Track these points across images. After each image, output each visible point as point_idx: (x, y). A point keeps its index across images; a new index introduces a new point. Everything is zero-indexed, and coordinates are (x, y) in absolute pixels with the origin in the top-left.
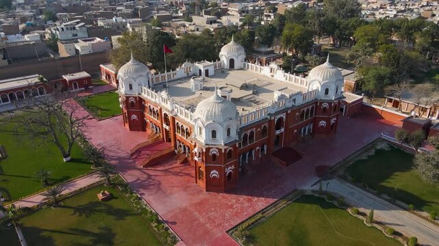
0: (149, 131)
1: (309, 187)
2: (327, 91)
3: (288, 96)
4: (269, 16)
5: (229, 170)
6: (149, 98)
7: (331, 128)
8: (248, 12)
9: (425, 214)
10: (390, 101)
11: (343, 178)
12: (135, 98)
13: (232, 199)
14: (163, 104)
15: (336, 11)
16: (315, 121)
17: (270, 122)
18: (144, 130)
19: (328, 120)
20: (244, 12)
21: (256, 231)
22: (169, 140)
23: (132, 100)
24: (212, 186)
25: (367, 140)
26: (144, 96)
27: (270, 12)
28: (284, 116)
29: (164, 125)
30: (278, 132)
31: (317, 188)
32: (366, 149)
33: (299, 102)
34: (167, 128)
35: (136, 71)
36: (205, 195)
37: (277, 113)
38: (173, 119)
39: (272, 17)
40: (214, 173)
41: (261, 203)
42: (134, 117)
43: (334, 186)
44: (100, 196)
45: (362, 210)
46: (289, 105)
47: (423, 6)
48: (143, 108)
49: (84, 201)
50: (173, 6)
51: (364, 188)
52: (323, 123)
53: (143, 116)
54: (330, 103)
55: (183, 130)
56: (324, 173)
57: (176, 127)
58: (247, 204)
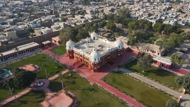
0: (75, 59)
1: (116, 70)
2: (119, 47)
3: (110, 49)
4: (101, 14)
5: (98, 67)
6: (76, 50)
7: (121, 56)
8: (93, 12)
9: (139, 74)
10: (136, 47)
11: (124, 67)
12: (71, 50)
13: (100, 73)
14: (80, 52)
15: (123, 14)
16: (117, 54)
17: (107, 55)
18: (73, 58)
19: (120, 54)
20: (92, 12)
21: (106, 79)
22: (82, 61)
23: (70, 51)
24: (95, 71)
25: (130, 58)
26: (74, 49)
27: (101, 13)
28: (110, 54)
29: (81, 57)
30: (108, 58)
31: (118, 70)
32: (129, 60)
33: (113, 50)
34: (82, 58)
35: (72, 43)
36: (93, 73)
37: (108, 53)
38: (84, 56)
39: (102, 15)
40: (95, 68)
41: (106, 74)
42: (71, 55)
43: (121, 69)
44: (70, 75)
45: (127, 74)
46: (111, 51)
47: (152, 9)
48: (73, 53)
49: (66, 76)
50: (64, 8)
51: (128, 69)
52: (119, 54)
53: (73, 55)
54: (120, 50)
55: (86, 59)
56: (119, 67)
57: (84, 58)
58: (103, 74)
